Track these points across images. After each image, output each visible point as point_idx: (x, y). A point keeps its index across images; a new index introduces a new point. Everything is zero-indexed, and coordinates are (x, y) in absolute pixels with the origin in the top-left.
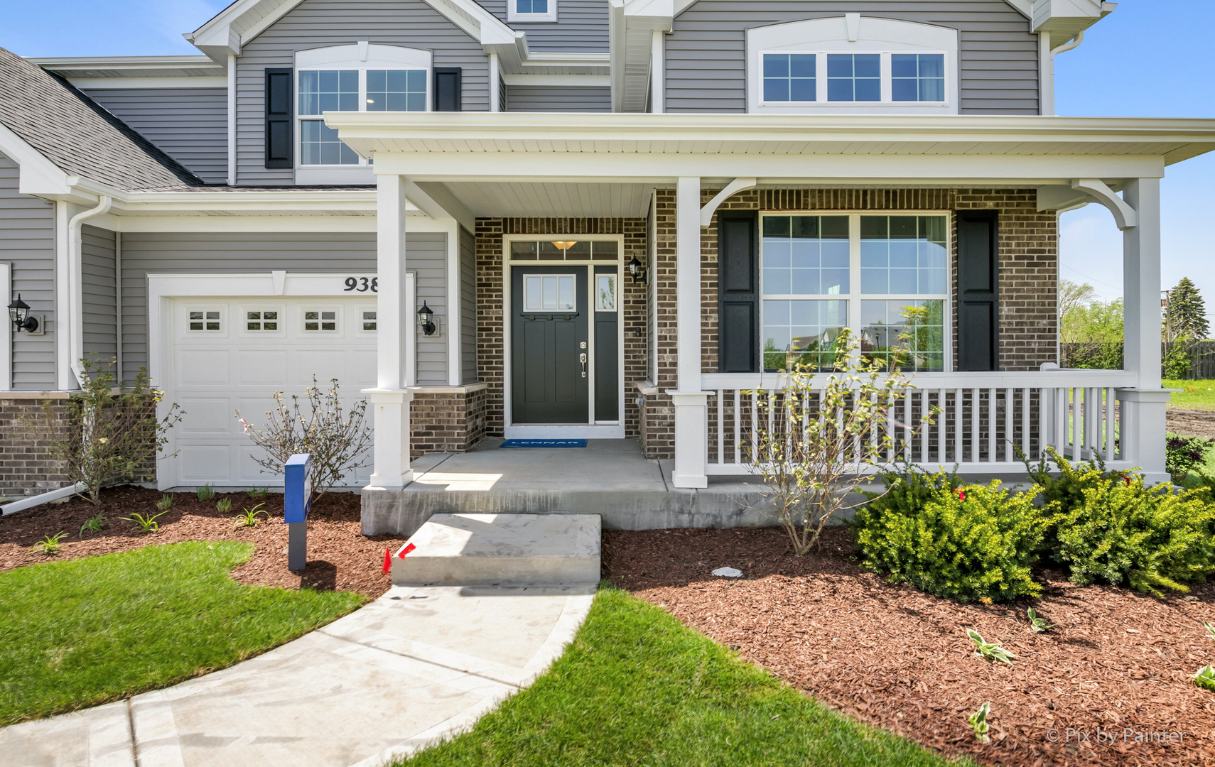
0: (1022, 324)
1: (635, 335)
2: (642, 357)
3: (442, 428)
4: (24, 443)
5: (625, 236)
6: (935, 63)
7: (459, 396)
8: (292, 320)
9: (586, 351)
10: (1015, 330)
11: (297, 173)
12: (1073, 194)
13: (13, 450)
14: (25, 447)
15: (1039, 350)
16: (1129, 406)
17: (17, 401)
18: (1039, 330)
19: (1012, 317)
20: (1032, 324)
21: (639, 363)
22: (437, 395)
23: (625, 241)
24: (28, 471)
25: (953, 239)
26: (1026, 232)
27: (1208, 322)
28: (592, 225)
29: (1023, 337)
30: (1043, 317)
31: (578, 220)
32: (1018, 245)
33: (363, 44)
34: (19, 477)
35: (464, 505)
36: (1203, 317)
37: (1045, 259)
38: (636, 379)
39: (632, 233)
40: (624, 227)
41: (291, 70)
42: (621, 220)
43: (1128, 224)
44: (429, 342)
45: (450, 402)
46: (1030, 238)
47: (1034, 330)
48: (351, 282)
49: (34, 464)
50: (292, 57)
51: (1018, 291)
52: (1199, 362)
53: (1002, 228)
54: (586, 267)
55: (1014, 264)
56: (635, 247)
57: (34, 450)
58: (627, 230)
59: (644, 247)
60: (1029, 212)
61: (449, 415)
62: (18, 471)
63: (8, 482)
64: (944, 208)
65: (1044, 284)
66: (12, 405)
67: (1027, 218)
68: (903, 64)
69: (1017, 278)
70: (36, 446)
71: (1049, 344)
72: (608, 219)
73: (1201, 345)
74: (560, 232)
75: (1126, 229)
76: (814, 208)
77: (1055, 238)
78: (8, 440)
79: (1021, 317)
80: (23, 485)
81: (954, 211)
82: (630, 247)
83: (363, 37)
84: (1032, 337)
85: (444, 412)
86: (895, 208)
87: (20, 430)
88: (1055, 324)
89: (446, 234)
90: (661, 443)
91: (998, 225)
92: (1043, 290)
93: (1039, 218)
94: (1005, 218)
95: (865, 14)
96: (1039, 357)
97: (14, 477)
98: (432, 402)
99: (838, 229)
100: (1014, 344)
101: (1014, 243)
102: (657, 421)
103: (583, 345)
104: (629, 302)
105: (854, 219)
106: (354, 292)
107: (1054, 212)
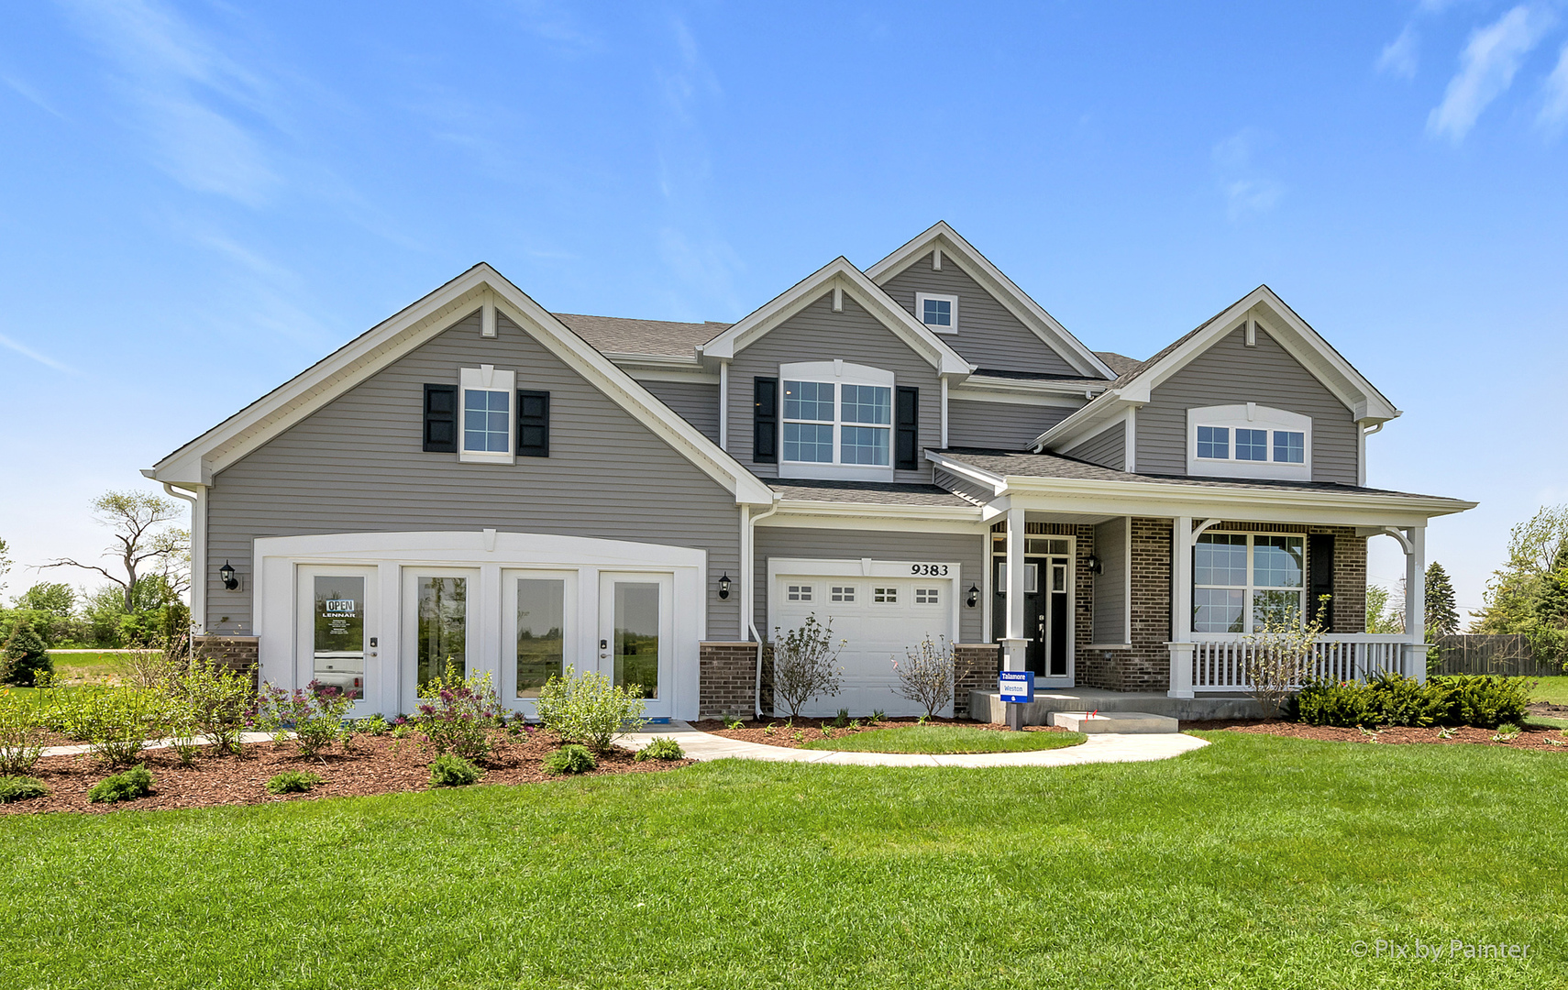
0: (1346, 607)
1: (1084, 611)
2: (1088, 627)
3: (982, 673)
4: (722, 678)
5: (1078, 537)
6: (1298, 437)
7: (993, 650)
8: (865, 594)
9: (1044, 622)
10: (1342, 611)
11: (780, 467)
12: (1378, 530)
13: (714, 683)
14: (723, 681)
15: (1356, 624)
16: (1408, 654)
17: (717, 648)
18: (1355, 612)
19: (1341, 603)
20: (1352, 607)
21: (1087, 631)
22: (964, 649)
23: (1077, 541)
24: (725, 697)
25: (1308, 552)
26: (1349, 549)
27: (1458, 616)
28: (1056, 529)
29: (1346, 616)
30: (1358, 604)
31: (1046, 524)
32: (1345, 557)
33: (838, 362)
34: (718, 702)
35: (1064, 707)
36: (1452, 610)
37: (1359, 567)
38: (1084, 643)
39: (1084, 536)
40: (1078, 531)
41: (777, 380)
42: (1076, 525)
43: (1409, 552)
44: (971, 612)
45: (987, 655)
46: (1351, 553)
47: (1353, 612)
48: (916, 568)
49: (729, 692)
50: (778, 368)
51: (1344, 586)
52: (1446, 657)
53: (1336, 546)
54: (1045, 560)
55: (1342, 570)
56: (1086, 546)
57: (729, 683)
58: (1080, 533)
59: (1091, 546)
60: (1352, 537)
61: (987, 664)
62: (717, 697)
63: (710, 705)
64: (1304, 532)
65: (1359, 583)
66: (714, 650)
67: (1349, 541)
68: (1280, 437)
69: (1343, 578)
70: (731, 680)
71: (1361, 620)
72: (1067, 525)
73: (1449, 639)
74: (1033, 533)
75: (1408, 555)
76: (1227, 529)
77: (1365, 554)
78: (711, 675)
79: (1346, 603)
80: (721, 707)
81: (1308, 535)
82: (1082, 546)
83: (839, 356)
84: (1352, 616)
85: (983, 662)
86: (1275, 531)
87: (719, 668)
88: (1364, 608)
89: (982, 536)
90: (1133, 682)
91: (1334, 544)
92: (1358, 587)
93: (1357, 541)
94: (1338, 540)
95: (1259, 403)
96: (1355, 628)
97: (715, 702)
98: (974, 655)
99: (1241, 540)
100: (1341, 620)
101: (1342, 556)
102: (1131, 667)
103: (1041, 618)
104: (1080, 586)
105: (1250, 536)
106: (918, 575)
107: (1365, 537)
